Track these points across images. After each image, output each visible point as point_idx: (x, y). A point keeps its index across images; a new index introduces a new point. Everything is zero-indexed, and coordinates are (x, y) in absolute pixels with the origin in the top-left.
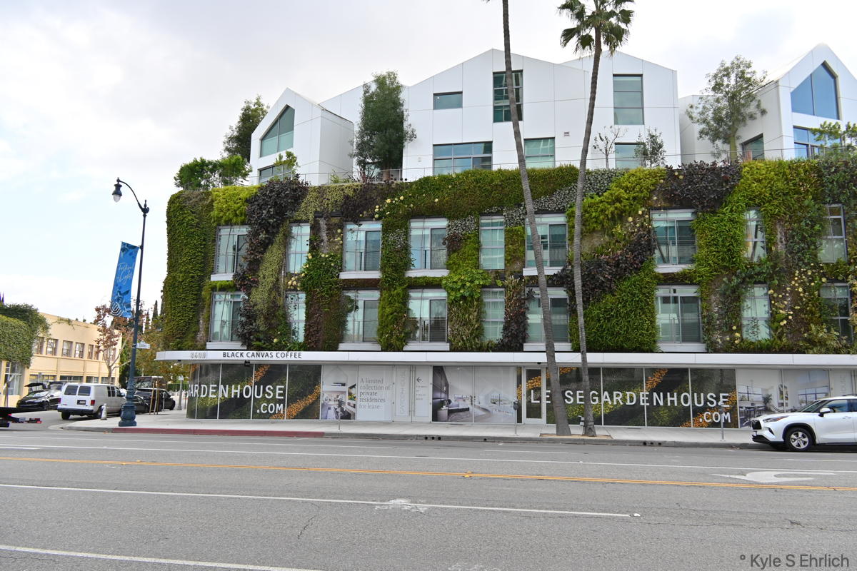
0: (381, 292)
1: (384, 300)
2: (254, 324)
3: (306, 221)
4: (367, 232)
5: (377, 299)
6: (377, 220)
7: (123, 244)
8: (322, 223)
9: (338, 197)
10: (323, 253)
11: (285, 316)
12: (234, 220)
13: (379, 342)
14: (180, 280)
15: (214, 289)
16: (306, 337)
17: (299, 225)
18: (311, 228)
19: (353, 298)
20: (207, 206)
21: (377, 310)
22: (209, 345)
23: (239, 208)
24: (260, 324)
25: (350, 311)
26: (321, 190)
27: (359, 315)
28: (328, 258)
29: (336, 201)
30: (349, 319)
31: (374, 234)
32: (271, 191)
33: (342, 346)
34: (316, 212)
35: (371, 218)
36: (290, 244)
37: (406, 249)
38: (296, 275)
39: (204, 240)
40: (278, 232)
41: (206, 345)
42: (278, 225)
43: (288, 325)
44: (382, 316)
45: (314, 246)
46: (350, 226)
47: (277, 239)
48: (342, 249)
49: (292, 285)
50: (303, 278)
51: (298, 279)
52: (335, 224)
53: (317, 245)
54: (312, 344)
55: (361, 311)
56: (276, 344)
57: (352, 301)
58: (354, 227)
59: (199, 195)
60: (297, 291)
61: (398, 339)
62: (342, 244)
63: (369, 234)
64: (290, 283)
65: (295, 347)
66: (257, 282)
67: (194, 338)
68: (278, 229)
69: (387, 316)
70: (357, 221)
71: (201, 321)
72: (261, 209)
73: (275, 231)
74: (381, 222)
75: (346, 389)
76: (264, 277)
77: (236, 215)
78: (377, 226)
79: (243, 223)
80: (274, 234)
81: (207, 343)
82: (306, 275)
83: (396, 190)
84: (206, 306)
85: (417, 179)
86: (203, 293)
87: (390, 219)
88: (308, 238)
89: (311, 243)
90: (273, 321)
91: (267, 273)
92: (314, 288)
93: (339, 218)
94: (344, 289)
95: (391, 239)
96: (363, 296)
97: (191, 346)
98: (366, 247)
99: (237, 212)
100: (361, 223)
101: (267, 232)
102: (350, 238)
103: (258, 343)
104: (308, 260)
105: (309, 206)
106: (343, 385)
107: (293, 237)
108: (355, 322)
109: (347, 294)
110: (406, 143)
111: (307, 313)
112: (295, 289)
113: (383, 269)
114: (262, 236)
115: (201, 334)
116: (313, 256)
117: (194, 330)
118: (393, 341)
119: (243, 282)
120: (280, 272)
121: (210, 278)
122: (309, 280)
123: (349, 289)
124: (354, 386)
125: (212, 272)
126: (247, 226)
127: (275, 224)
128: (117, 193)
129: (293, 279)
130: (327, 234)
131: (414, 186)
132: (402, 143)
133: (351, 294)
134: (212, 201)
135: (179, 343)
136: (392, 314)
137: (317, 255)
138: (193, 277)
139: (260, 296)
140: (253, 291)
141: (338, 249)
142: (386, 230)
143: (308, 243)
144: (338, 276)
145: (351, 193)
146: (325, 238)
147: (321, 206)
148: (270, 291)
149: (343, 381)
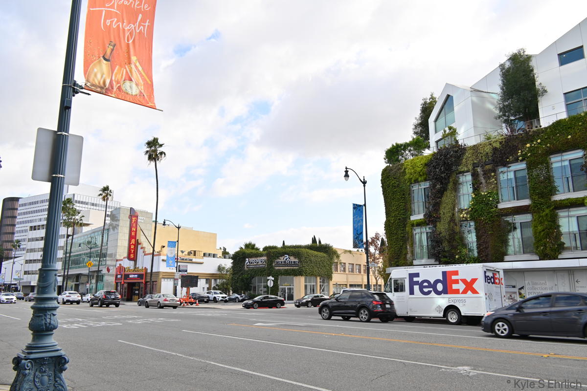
0: (533, 215)
1: (535, 220)
2: (441, 246)
3: (467, 171)
4: (515, 171)
5: (530, 220)
6: (521, 161)
7: (354, 205)
8: (479, 170)
9: (488, 149)
10: (483, 192)
11: (462, 239)
12: (420, 179)
13: (536, 254)
14: (392, 222)
15: (413, 225)
16: (478, 253)
17: (463, 175)
18: (472, 175)
19: (511, 221)
20: (403, 173)
21: (531, 229)
22: (415, 262)
23: (421, 170)
24: (446, 246)
25: (510, 231)
26: (475, 148)
27: (517, 234)
28: (487, 194)
29: (487, 153)
30: (510, 237)
31: (521, 172)
32: (441, 156)
33: (506, 258)
34: (474, 164)
35: (516, 160)
36: (459, 189)
37: (549, 179)
38: (465, 210)
39: (404, 194)
40: (449, 182)
41: (413, 262)
42: (449, 177)
43: (465, 245)
44: (535, 233)
45: (476, 188)
46: (501, 169)
47: (449, 187)
48: (497, 187)
49: (463, 217)
50: (471, 211)
51: (467, 212)
52: (489, 170)
53: (478, 187)
54: (483, 258)
55: (518, 231)
56: (458, 259)
57: (509, 224)
58: (504, 169)
59: (397, 167)
60: (468, 221)
61: (552, 250)
62: (496, 183)
63: (517, 172)
64: (461, 216)
65: (471, 261)
66: (439, 218)
67: (405, 258)
68: (449, 180)
69: (540, 232)
70: (505, 164)
71: (408, 247)
72: (435, 168)
73: (446, 181)
74: (525, 162)
75: (516, 290)
76: (444, 214)
77: (421, 175)
78: (523, 166)
79: (425, 180)
80: (447, 184)
81: (414, 261)
82: (472, 209)
83: (533, 136)
84: (410, 237)
85: (551, 123)
86: (407, 229)
87: (532, 158)
88: (471, 183)
89: (473, 186)
90: (454, 243)
91: (445, 211)
92: (479, 217)
93: (492, 165)
94: (503, 215)
95: (535, 173)
96: (519, 219)
97: (404, 263)
98: (516, 182)
99: (421, 173)
100: (510, 165)
101: (442, 183)
102: (503, 177)
103: (445, 259)
104: (473, 198)
105: (468, 160)
106: (514, 287)
107: (461, 184)
108: (515, 239)
109: (506, 219)
110: (539, 99)
111: (477, 236)
112: (466, 220)
113: (531, 198)
114: (438, 186)
115: (409, 255)
116: (476, 195)
117: (404, 253)
118: (548, 251)
119: (431, 219)
120: (454, 209)
121: (410, 219)
122: (475, 212)
123: (507, 215)
124: (522, 288)
125: (411, 215)
126: (428, 182)
127: (446, 177)
128: (347, 176)
129: (464, 212)
130: (484, 178)
131: (548, 130)
132: (537, 99)
133: (509, 219)
134: (405, 169)
135: (396, 262)
136: (543, 231)
137: (479, 194)
138: (399, 219)
139: (442, 227)
140: (438, 224)
141: (494, 187)
142: (529, 167)
143: (472, 187)
144: (497, 207)
145: (498, 145)
146: (483, 181)
147: (477, 158)
148: (449, 222)
149: (513, 285)
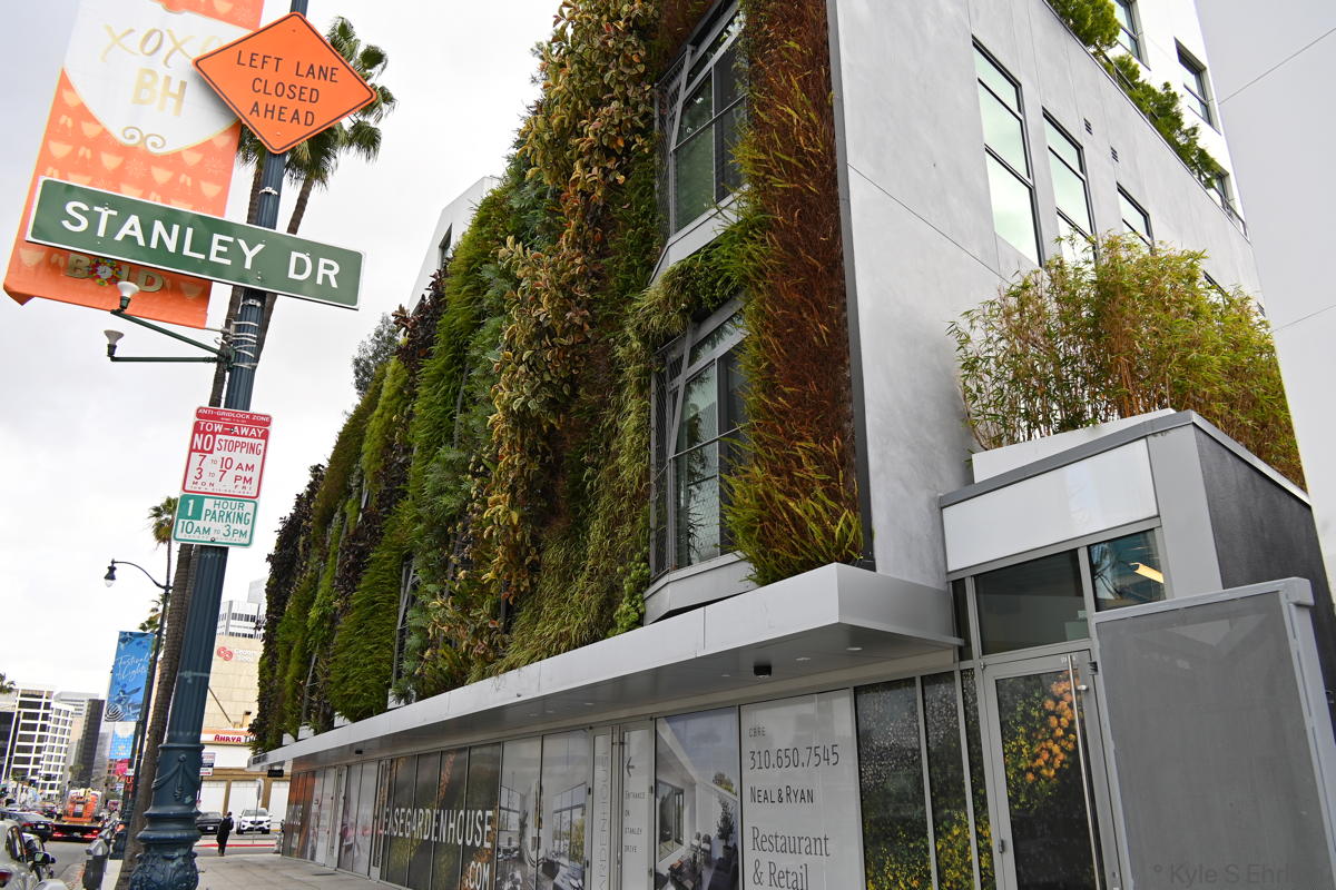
7: (122, 633)
128: (110, 576)
